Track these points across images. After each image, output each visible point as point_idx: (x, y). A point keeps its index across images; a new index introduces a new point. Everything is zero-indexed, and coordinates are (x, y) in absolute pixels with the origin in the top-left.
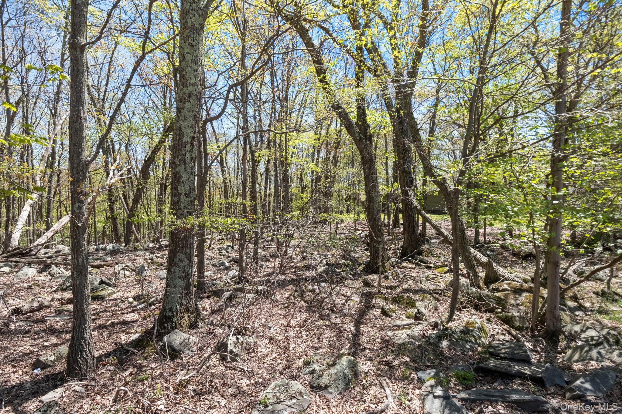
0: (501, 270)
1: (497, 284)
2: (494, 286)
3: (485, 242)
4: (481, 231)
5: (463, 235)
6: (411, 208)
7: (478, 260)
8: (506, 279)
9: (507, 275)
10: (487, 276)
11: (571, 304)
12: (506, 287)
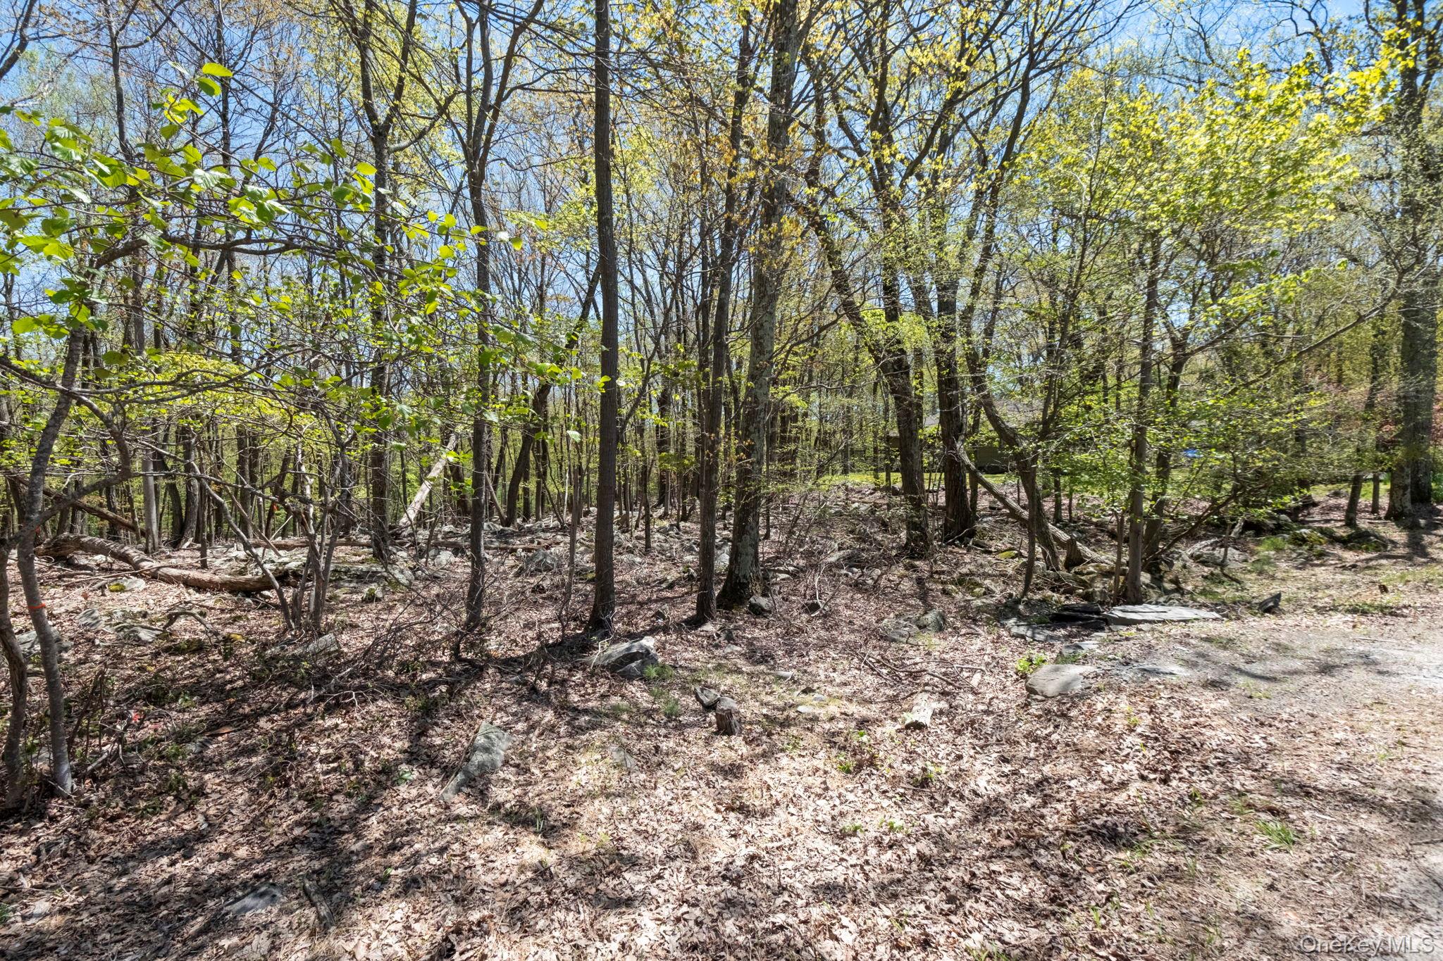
0: (1087, 551)
1: (1081, 566)
2: (1077, 569)
3: (1071, 520)
4: (1065, 501)
5: (1040, 507)
6: (960, 468)
7: (1057, 539)
8: (1093, 561)
9: (1095, 555)
10: (1068, 559)
11: (1168, 586)
12: (1091, 569)
